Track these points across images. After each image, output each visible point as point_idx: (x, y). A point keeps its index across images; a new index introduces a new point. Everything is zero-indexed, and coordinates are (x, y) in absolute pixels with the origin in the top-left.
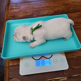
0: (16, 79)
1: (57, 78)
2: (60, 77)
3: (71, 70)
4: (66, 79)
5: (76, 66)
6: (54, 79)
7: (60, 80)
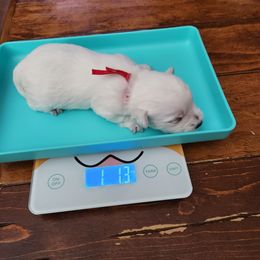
0: (18, 227)
1: (153, 228)
2: (162, 223)
3: (203, 200)
4: (182, 229)
5: (217, 189)
6: (144, 228)
7: (162, 233)
